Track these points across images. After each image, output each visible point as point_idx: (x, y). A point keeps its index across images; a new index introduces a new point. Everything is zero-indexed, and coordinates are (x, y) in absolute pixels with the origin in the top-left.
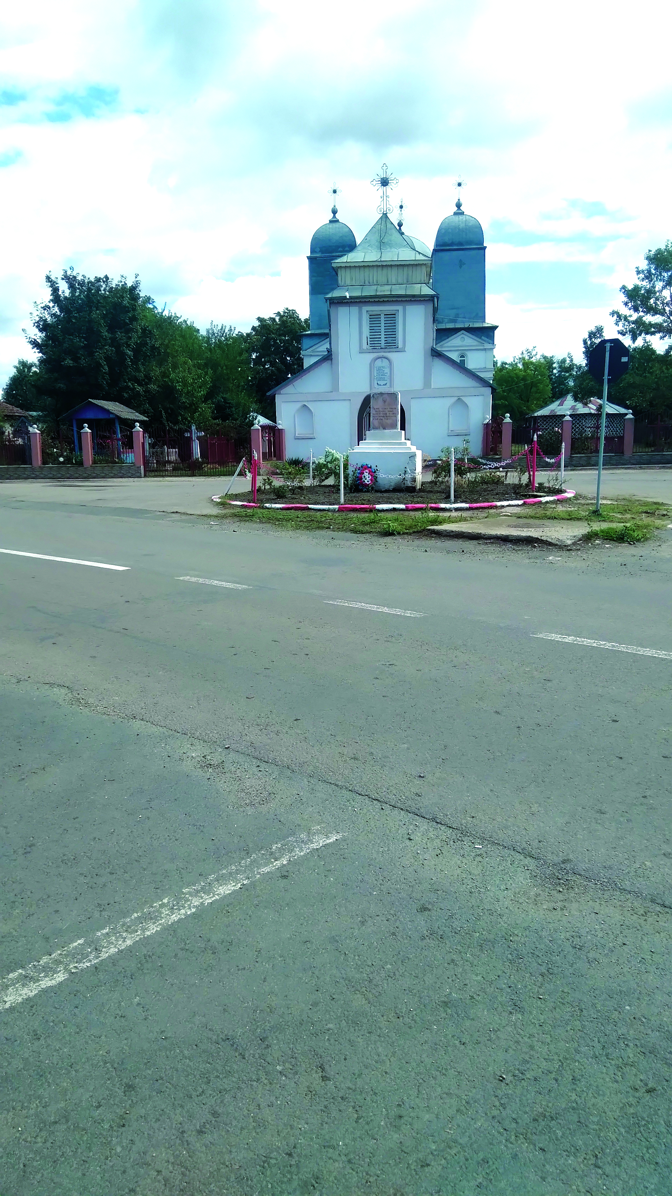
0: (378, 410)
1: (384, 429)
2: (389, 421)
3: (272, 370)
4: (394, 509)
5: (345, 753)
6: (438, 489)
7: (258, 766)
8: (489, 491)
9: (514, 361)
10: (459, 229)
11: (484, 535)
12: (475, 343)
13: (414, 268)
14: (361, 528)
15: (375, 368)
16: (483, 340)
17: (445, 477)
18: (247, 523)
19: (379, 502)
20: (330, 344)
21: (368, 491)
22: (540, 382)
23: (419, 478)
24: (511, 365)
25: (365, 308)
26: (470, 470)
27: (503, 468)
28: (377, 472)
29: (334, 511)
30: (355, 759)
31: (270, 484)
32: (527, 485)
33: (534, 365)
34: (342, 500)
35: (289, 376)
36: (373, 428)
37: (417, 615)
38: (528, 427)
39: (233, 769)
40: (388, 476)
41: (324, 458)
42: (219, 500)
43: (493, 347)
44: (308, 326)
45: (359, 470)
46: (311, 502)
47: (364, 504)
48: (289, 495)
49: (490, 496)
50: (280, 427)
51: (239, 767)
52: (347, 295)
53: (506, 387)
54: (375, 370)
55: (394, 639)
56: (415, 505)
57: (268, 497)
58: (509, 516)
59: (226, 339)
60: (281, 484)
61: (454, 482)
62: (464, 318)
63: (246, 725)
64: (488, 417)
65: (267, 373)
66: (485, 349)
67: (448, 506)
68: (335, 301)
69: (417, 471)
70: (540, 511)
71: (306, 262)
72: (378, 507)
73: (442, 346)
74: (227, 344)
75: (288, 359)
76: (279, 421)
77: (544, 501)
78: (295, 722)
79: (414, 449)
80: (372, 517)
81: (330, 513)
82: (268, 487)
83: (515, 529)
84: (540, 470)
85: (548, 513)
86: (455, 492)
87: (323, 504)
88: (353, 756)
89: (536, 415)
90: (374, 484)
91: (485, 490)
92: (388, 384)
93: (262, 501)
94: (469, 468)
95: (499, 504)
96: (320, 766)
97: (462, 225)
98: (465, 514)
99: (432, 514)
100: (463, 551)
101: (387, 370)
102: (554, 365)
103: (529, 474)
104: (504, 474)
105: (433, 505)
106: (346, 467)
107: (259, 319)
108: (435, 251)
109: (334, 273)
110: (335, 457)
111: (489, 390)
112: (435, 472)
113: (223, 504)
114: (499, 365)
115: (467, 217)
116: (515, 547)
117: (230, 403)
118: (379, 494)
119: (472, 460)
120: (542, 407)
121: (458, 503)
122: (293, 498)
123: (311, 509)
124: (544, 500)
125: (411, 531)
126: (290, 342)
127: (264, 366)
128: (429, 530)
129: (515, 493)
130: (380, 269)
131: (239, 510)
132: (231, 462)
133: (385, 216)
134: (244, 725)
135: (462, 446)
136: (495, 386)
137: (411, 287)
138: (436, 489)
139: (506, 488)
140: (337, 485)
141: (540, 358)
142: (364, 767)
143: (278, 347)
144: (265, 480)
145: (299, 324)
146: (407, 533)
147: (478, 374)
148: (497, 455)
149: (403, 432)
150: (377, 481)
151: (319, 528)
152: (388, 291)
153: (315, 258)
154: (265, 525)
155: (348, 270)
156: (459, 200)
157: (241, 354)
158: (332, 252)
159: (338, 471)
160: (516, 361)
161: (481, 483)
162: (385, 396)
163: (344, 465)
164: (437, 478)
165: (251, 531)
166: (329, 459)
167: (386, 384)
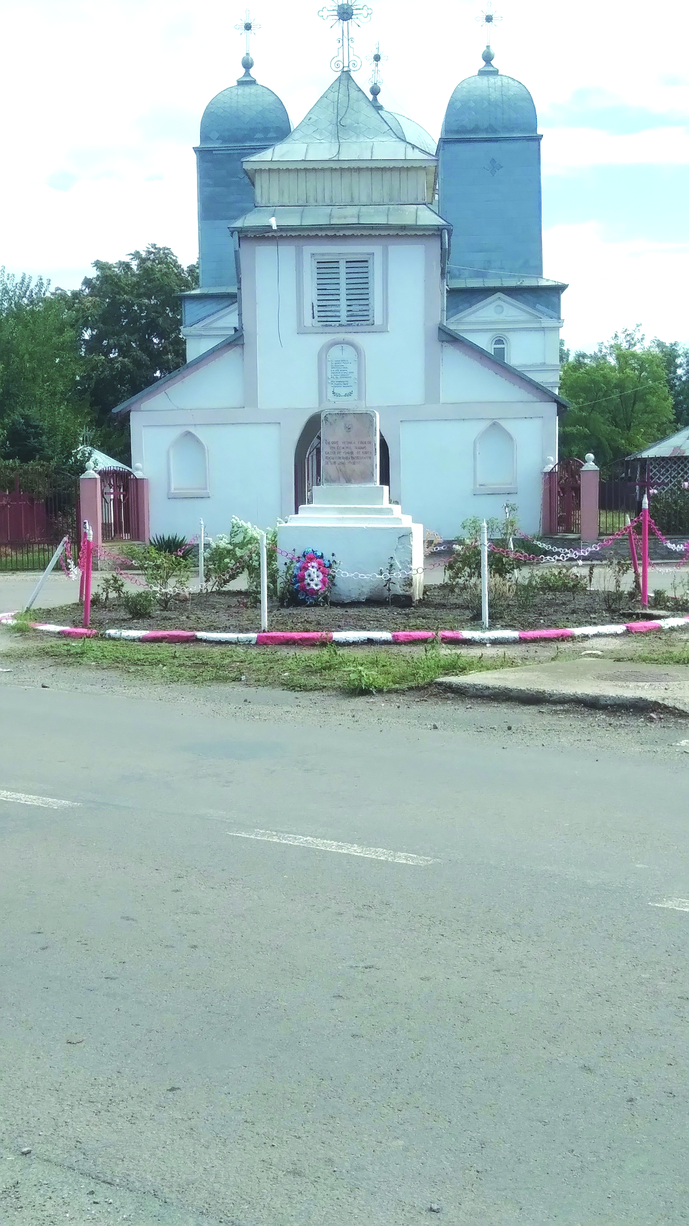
0: (335, 446)
1: (348, 481)
2: (357, 468)
3: (123, 365)
4: (370, 642)
5: (275, 1161)
6: (456, 601)
7: (92, 1193)
8: (557, 605)
9: (601, 351)
10: (489, 100)
11: (551, 695)
12: (524, 317)
13: (404, 175)
14: (303, 680)
15: (329, 364)
16: (539, 311)
17: (470, 576)
18: (71, 670)
19: (339, 626)
20: (240, 315)
21: (316, 605)
22: (652, 391)
23: (420, 579)
24: (594, 358)
25: (310, 249)
26: (519, 564)
27: (584, 559)
28: (334, 566)
29: (248, 644)
30: (296, 1173)
31: (118, 589)
32: (632, 595)
33: (639, 359)
34: (265, 623)
35: (158, 374)
36: (327, 481)
37: (421, 861)
38: (630, 479)
39: (39, 1200)
40: (357, 576)
41: (228, 537)
42: (12, 622)
43: (557, 325)
44: (196, 279)
45: (298, 561)
46: (201, 625)
47: (307, 631)
48: (155, 611)
49: (559, 615)
50: (138, 475)
51: (50, 1194)
52: (273, 222)
53: (586, 399)
54: (329, 368)
55: (373, 912)
56: (412, 633)
57: (113, 615)
58: (598, 656)
59: (32, 302)
60: (141, 590)
61: (489, 587)
62: (502, 268)
63: (66, 1103)
64: (552, 458)
65: (112, 369)
66: (543, 329)
67: (476, 635)
68: (249, 235)
69: (414, 566)
70: (659, 647)
71: (193, 158)
72: (338, 636)
73: (459, 322)
74: (32, 312)
75: (155, 341)
76: (136, 463)
77: (667, 627)
78: (170, 1095)
79: (407, 521)
80: (326, 657)
81: (240, 650)
82: (113, 595)
83: (612, 683)
84: (657, 564)
85: (676, 651)
86: (490, 606)
87: (226, 629)
88: (291, 1167)
89: (645, 455)
90: (329, 589)
91: (550, 604)
92: (355, 394)
93: (100, 624)
94: (518, 560)
95: (578, 631)
96: (223, 1189)
97: (495, 96)
98: (512, 652)
99: (445, 652)
100: (509, 728)
101: (352, 368)
102: (678, 361)
103: (636, 572)
104: (585, 571)
105: (448, 634)
106: (271, 556)
107: (98, 265)
108: (444, 142)
109: (247, 180)
110: (249, 535)
111: (553, 408)
112: (451, 567)
113: (21, 631)
114: (571, 359)
115: (505, 80)
116: (612, 721)
117: (36, 427)
118: (339, 611)
119: (523, 544)
120: (657, 440)
121: (497, 629)
122: (165, 619)
123: (201, 640)
124: (666, 623)
125: (405, 686)
126: (160, 309)
127: (106, 355)
128: (441, 684)
129: (609, 610)
130: (337, 175)
131: (54, 642)
132: (39, 543)
133: (346, 76)
134: (60, 1102)
135: (502, 516)
136: (564, 399)
137: (398, 209)
138: (453, 599)
139: (591, 601)
140: (254, 592)
141: (650, 347)
142: (313, 1190)
143: (135, 319)
144: (107, 581)
145: (178, 275)
146: (396, 691)
147: (531, 375)
148: (572, 532)
149: (386, 488)
150: (334, 585)
151: (217, 679)
152: (352, 216)
153: (210, 151)
154: (106, 673)
155: (274, 176)
156: (488, 47)
157: (60, 331)
158: (243, 140)
159: (255, 563)
160: (604, 350)
161: (542, 589)
162: (348, 418)
163: (268, 551)
164: (454, 578)
165: (79, 686)
166: (238, 539)
167: (351, 394)
